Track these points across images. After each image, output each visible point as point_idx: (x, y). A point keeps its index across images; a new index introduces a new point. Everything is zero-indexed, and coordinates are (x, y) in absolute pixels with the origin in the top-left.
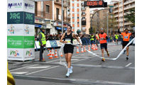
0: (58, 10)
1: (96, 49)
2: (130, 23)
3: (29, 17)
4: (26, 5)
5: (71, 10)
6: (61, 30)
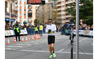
1: (39, 39)
5: (19, 3)
6: (8, 22)
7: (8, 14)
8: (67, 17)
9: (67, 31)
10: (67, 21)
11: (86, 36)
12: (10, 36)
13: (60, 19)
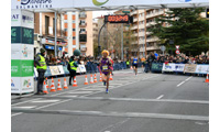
0: (47, 18)
2: (156, 39)
3: (27, 34)
4: (24, 18)
6: (53, 51)
7: (53, 39)
8: (148, 41)
9: (155, 66)
10: (149, 49)
11: (190, 75)
12: (59, 76)
13: (136, 46)
